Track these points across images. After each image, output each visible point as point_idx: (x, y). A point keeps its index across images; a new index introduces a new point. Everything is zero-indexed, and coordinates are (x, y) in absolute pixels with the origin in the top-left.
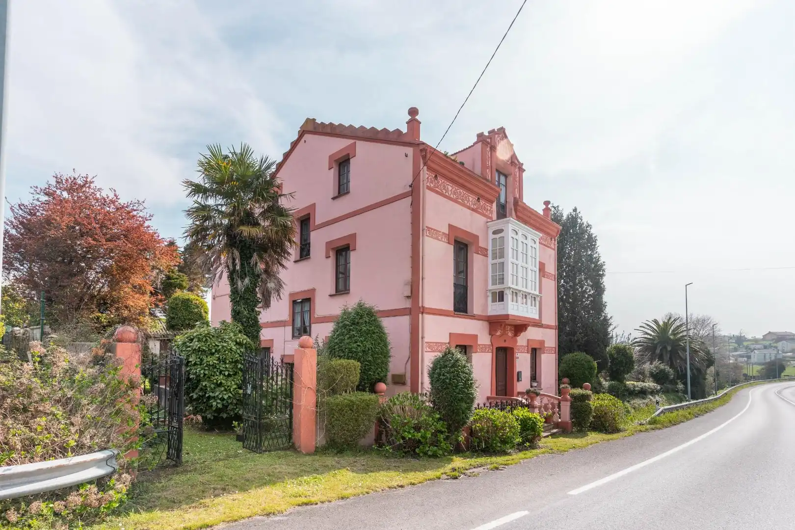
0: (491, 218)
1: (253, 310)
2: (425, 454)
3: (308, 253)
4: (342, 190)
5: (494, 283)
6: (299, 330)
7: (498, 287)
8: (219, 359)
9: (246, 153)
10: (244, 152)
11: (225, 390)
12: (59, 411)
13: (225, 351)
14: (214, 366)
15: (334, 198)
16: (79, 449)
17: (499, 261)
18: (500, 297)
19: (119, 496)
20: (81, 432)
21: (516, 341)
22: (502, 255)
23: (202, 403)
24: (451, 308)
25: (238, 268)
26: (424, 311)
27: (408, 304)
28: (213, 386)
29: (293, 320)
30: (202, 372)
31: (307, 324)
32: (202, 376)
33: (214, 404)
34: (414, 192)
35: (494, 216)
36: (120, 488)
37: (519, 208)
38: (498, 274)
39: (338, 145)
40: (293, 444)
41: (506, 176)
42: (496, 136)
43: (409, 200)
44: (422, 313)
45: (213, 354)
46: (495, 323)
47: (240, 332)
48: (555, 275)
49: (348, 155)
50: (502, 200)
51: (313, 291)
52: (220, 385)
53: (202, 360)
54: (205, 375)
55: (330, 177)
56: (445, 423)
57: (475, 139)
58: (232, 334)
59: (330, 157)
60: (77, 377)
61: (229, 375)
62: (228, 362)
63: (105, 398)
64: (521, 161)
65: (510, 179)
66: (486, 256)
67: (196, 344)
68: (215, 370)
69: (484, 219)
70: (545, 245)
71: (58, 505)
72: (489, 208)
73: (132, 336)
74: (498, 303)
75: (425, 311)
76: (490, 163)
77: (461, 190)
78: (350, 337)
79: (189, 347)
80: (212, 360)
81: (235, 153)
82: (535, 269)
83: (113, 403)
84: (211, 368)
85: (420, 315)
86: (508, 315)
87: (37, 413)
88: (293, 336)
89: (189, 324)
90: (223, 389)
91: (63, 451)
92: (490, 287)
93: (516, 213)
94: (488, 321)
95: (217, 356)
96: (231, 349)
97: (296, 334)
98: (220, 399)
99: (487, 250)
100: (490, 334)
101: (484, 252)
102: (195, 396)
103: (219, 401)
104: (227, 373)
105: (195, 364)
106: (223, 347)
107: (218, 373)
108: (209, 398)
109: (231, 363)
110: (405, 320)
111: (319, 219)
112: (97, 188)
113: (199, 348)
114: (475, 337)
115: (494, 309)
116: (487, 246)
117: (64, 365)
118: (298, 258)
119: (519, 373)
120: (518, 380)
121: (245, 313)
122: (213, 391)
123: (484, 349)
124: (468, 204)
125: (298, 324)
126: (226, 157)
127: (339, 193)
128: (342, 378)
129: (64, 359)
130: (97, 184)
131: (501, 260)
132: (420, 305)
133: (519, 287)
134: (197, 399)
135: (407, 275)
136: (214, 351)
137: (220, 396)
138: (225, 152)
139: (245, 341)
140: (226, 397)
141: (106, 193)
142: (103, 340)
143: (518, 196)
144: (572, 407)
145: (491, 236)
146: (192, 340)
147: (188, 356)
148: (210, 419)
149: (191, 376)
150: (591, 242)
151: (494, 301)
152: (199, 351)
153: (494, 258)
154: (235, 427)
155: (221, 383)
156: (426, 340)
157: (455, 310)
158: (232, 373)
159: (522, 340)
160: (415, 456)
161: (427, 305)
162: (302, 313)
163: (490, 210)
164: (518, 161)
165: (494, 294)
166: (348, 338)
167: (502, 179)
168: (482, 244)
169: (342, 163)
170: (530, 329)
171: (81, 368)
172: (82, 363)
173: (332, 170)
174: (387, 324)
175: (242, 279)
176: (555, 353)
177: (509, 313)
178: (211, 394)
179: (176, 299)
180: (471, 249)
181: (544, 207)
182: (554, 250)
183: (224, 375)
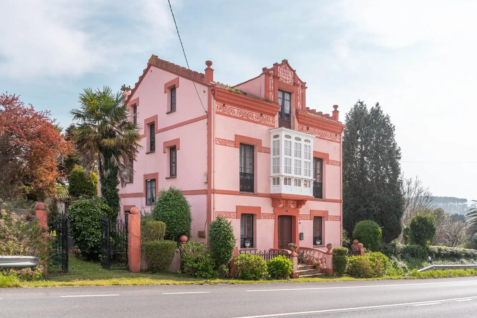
0: (274, 126)
1: (114, 189)
2: (201, 276)
3: (154, 149)
4: (172, 108)
5: (274, 172)
6: (150, 200)
7: (276, 175)
8: (92, 219)
9: (107, 91)
10: (106, 90)
11: (96, 237)
12: (16, 239)
13: (95, 214)
14: (89, 223)
15: (168, 113)
16: (24, 253)
17: (277, 156)
18: (277, 181)
19: (39, 273)
20: (24, 248)
21: (299, 212)
22: (278, 154)
23: (82, 244)
24: (237, 189)
25: (102, 164)
26: (214, 192)
27: (205, 187)
28: (88, 234)
29: (146, 193)
30: (82, 226)
31: (154, 196)
32: (82, 228)
33: (90, 244)
34: (208, 116)
35: (277, 124)
36: (40, 270)
37: (299, 116)
38: (276, 165)
39: (170, 77)
40: (128, 267)
41: (290, 94)
42: (279, 67)
44: (214, 193)
45: (88, 216)
46: (276, 199)
47: (105, 202)
48: (340, 162)
49: (175, 85)
50: (287, 110)
51: (157, 174)
52: (93, 234)
53: (82, 219)
54: (84, 227)
55: (165, 98)
56: (214, 260)
57: (261, 72)
58: (99, 204)
59: (165, 85)
60: (21, 226)
61: (98, 228)
62: (97, 220)
63: (32, 235)
64: (303, 81)
65: (293, 96)
66: (269, 153)
67: (79, 210)
68: (90, 225)
69: (268, 128)
70: (329, 140)
71: (19, 272)
72: (271, 120)
73: (43, 207)
74: (276, 185)
75: (215, 192)
76: (273, 87)
77: (246, 111)
78: (164, 208)
79: (75, 211)
80: (88, 219)
81: (100, 92)
82: (309, 161)
83: (35, 238)
84: (87, 224)
85: (212, 195)
86: (281, 194)
87: (8, 239)
88: (147, 204)
89: (85, 191)
90: (94, 236)
91: (19, 253)
92: (272, 174)
93: (297, 118)
94: (270, 197)
95: (91, 217)
96: (98, 213)
97: (148, 203)
98: (93, 242)
99: (269, 149)
100: (272, 207)
101: (267, 151)
102: (79, 240)
103: (92, 243)
104: (96, 227)
105: (78, 221)
106: (94, 211)
107: (91, 227)
108: (87, 241)
109: (99, 221)
110: (204, 197)
111: (160, 126)
112: (21, 102)
113: (80, 212)
114: (259, 208)
115: (274, 190)
116: (270, 145)
117: (16, 220)
118: (149, 151)
119: (301, 235)
120: (300, 239)
121: (109, 191)
122: (89, 237)
123: (267, 216)
124: (252, 119)
125: (149, 196)
126: (95, 95)
127: (171, 110)
128: (154, 231)
129: (15, 217)
130: (21, 99)
132: (212, 188)
133: (293, 175)
134: (79, 242)
135: (205, 169)
136: (89, 214)
137: (93, 240)
138: (94, 92)
139: (107, 209)
140: (96, 241)
141: (26, 106)
142: (30, 209)
143: (301, 107)
144: (334, 259)
145: (272, 139)
146: (77, 207)
147: (75, 216)
148: (87, 253)
149: (76, 228)
150: (389, 131)
151: (274, 184)
152: (80, 213)
153: (274, 154)
154: (100, 258)
155: (93, 232)
156: (216, 210)
157: (242, 190)
158: (99, 227)
159: (304, 210)
160: (195, 277)
161: (217, 188)
162: (151, 188)
163: (272, 121)
164: (300, 81)
165: (274, 179)
166: (162, 209)
167: (287, 96)
168: (264, 145)
169: (172, 89)
170: (308, 202)
171: (22, 222)
172: (22, 220)
173: (167, 93)
174: (190, 199)
175: (106, 169)
176: (340, 220)
177: (282, 193)
178: (88, 239)
179: (75, 172)
180: (256, 149)
181: (334, 109)
182: (340, 142)
183: (95, 228)
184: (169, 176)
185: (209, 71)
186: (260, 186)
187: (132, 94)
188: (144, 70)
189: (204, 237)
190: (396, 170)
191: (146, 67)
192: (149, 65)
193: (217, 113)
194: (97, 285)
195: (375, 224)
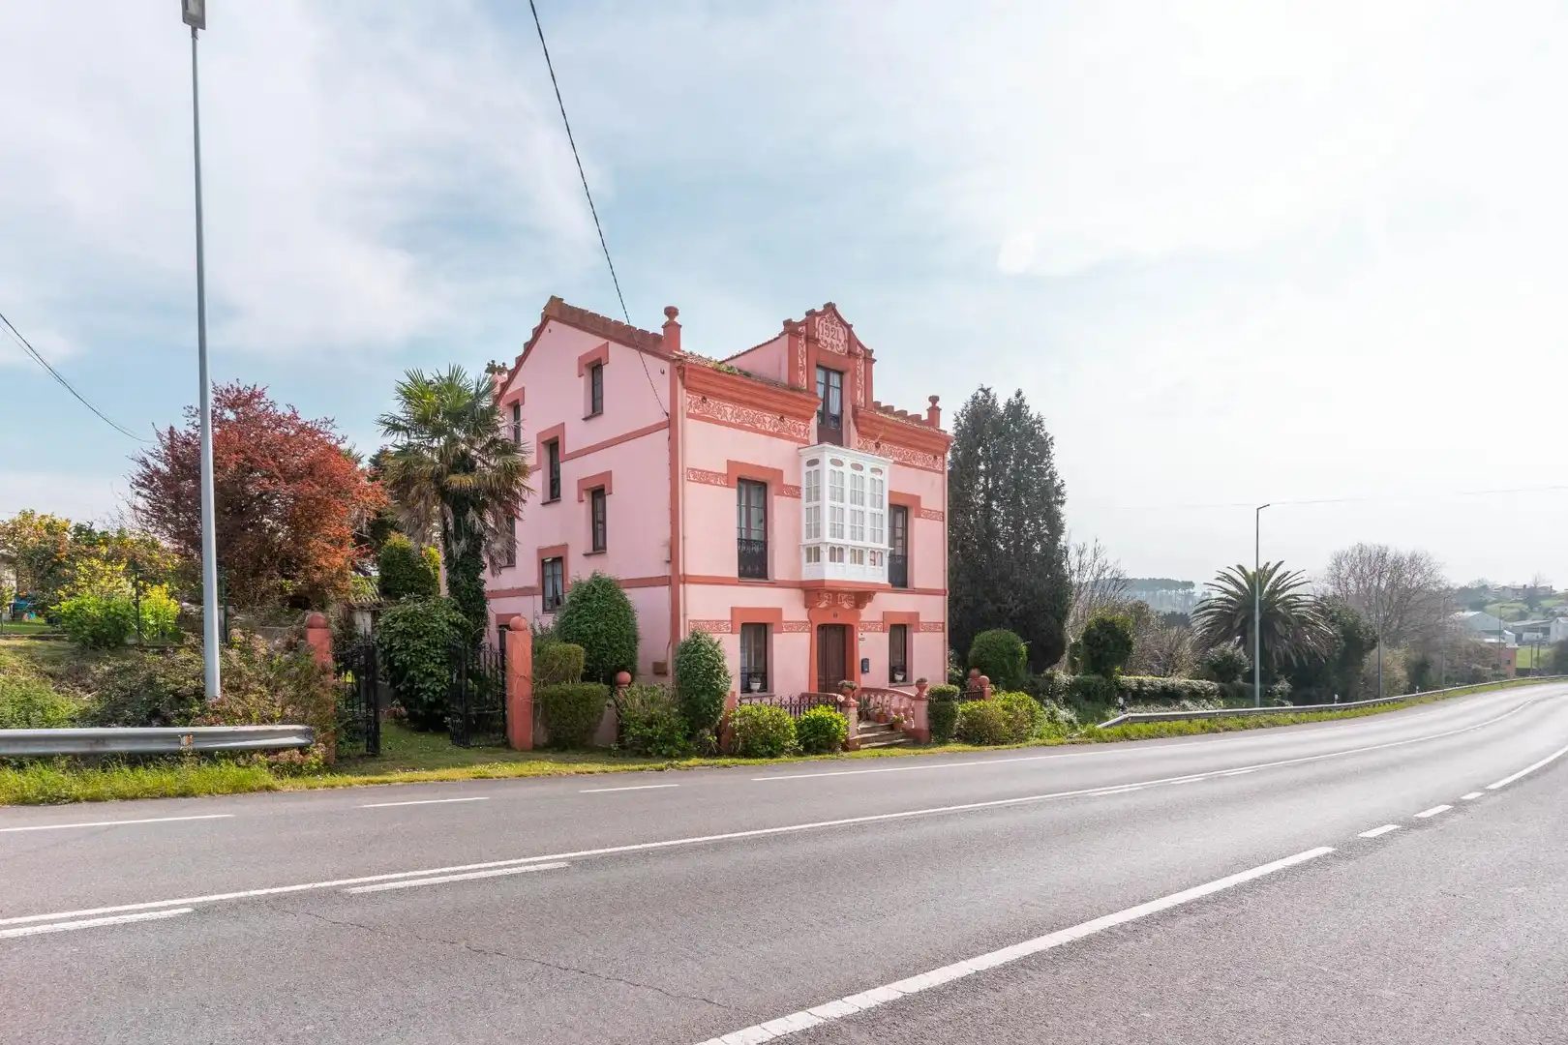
0: (807, 442)
1: (475, 580)
2: (659, 753)
3: (559, 496)
4: (596, 409)
5: (809, 536)
6: (551, 601)
7: (812, 541)
8: (428, 643)
9: (456, 375)
10: (453, 371)
11: (438, 680)
12: (265, 690)
13: (436, 633)
14: (422, 651)
15: (586, 419)
16: (284, 720)
17: (813, 504)
18: (814, 554)
19: (317, 760)
20: (283, 709)
21: (859, 615)
22: (817, 499)
23: (410, 697)
24: (735, 574)
25: (451, 528)
26: (686, 579)
27: (666, 571)
28: (422, 676)
29: (544, 588)
30: (408, 658)
31: (560, 593)
32: (408, 663)
33: (425, 697)
34: (671, 423)
35: (813, 438)
36: (318, 753)
37: (859, 420)
38: (813, 522)
39: (591, 343)
40: (508, 739)
41: (841, 373)
42: (817, 319)
43: (666, 432)
44: (684, 583)
45: (420, 637)
46: (813, 592)
47: (456, 609)
48: (943, 513)
49: (600, 359)
50: (835, 410)
51: (565, 547)
52: (432, 674)
53: (408, 644)
54: (412, 662)
55: (581, 386)
56: (687, 719)
57: (781, 329)
58: (444, 612)
59: (580, 359)
60: (275, 662)
61: (442, 663)
62: (439, 646)
63: (300, 682)
64: (868, 347)
65: (847, 377)
66: (798, 497)
67: (400, 625)
68: (425, 656)
69: (795, 445)
70: (921, 468)
71: (272, 759)
72: (802, 428)
73: (322, 621)
74: (813, 564)
75: (688, 579)
76: (805, 361)
77: (750, 410)
78: (580, 617)
79: (393, 628)
80: (420, 644)
81: (441, 377)
82: (882, 511)
83: (307, 686)
84: (419, 655)
85: (681, 586)
86: (823, 581)
87: (247, 691)
88: (544, 610)
89: (413, 587)
90: (435, 679)
91: (271, 720)
92: (805, 541)
93: (856, 424)
94: (800, 588)
95: (426, 639)
96: (442, 631)
97: (548, 607)
98: (431, 692)
99: (798, 488)
100: (806, 607)
101: (794, 492)
102: (402, 688)
103: (430, 694)
104: (438, 660)
105: (400, 650)
106: (433, 628)
107: (428, 661)
108: (419, 690)
109: (444, 647)
110: (664, 591)
111: (570, 445)
112: (270, 400)
113: (404, 630)
114: (778, 611)
115: (809, 572)
116: (800, 482)
117: (263, 651)
118: (548, 499)
119: (865, 662)
120: (863, 671)
121: (464, 584)
122: (423, 682)
123: (794, 627)
124: (763, 428)
125: (550, 594)
126: (431, 382)
127: (594, 411)
128: (560, 665)
129: (262, 645)
130: (269, 395)
131: (816, 503)
132: (681, 572)
133: (847, 540)
134: (405, 692)
135: (667, 534)
136: (421, 633)
137: (432, 688)
138: (428, 377)
139: (460, 621)
140: (438, 689)
141: (282, 410)
142: (295, 627)
143: (863, 400)
144: (930, 708)
145: (805, 469)
146: (395, 620)
147: (391, 640)
148: (421, 716)
149: (396, 664)
150: (1043, 446)
151: (809, 560)
152: (403, 633)
153: (809, 500)
154: (447, 723)
155: (432, 672)
156: (689, 618)
157: (741, 574)
158: (445, 660)
159: (870, 613)
160: (647, 755)
161: (689, 572)
162: (554, 576)
163: (805, 430)
164: (862, 347)
165: (809, 550)
166: (577, 618)
167: (835, 379)
168: (788, 480)
169: (594, 368)
170: (879, 597)
171: (278, 655)
172: (277, 649)
173: (583, 378)
174: (635, 597)
175: (458, 539)
176: (944, 631)
177: (826, 578)
178: (420, 685)
179: (391, 548)
180: (772, 490)
181: (930, 404)
182: (943, 473)
183: (435, 662)
184: (590, 550)
185: (672, 328)
186: (780, 565)
187: (509, 379)
188: (534, 330)
189: (665, 674)
190: (1056, 527)
191: (538, 322)
192: (546, 319)
193: (690, 416)
194: (441, 781)
195: (1013, 636)
